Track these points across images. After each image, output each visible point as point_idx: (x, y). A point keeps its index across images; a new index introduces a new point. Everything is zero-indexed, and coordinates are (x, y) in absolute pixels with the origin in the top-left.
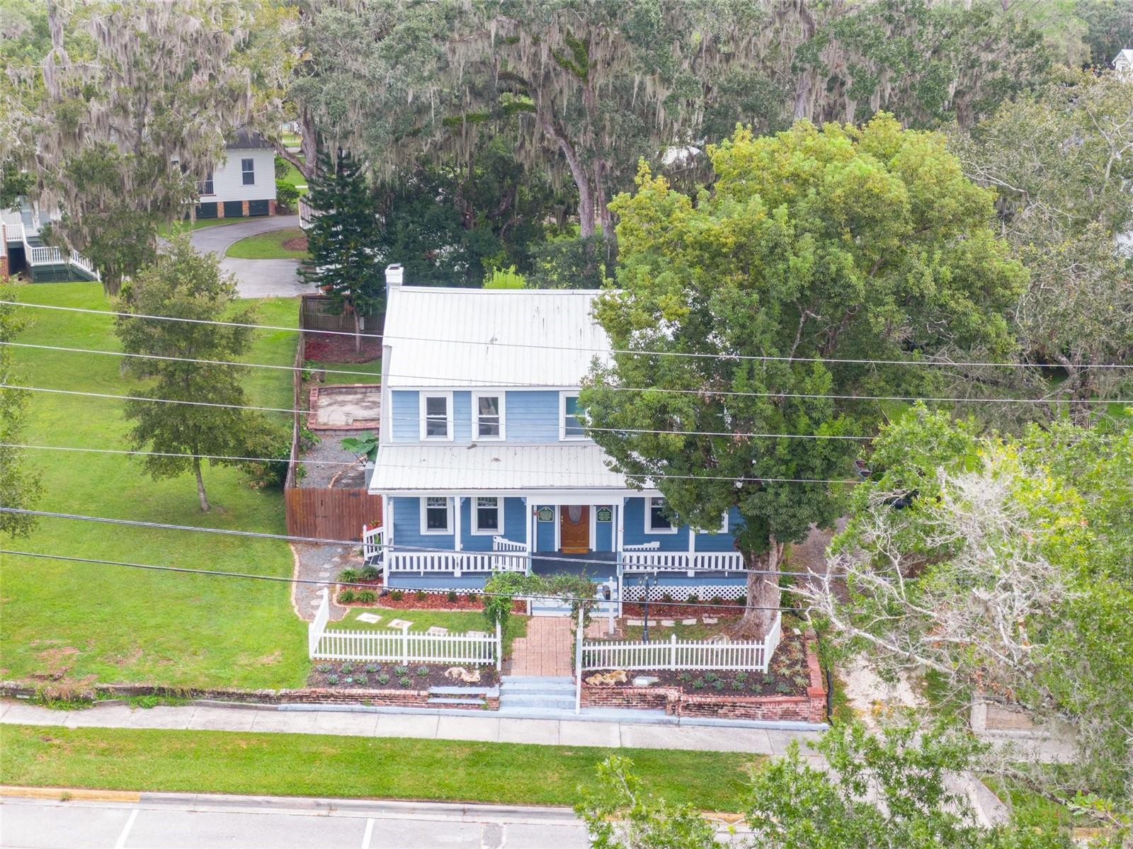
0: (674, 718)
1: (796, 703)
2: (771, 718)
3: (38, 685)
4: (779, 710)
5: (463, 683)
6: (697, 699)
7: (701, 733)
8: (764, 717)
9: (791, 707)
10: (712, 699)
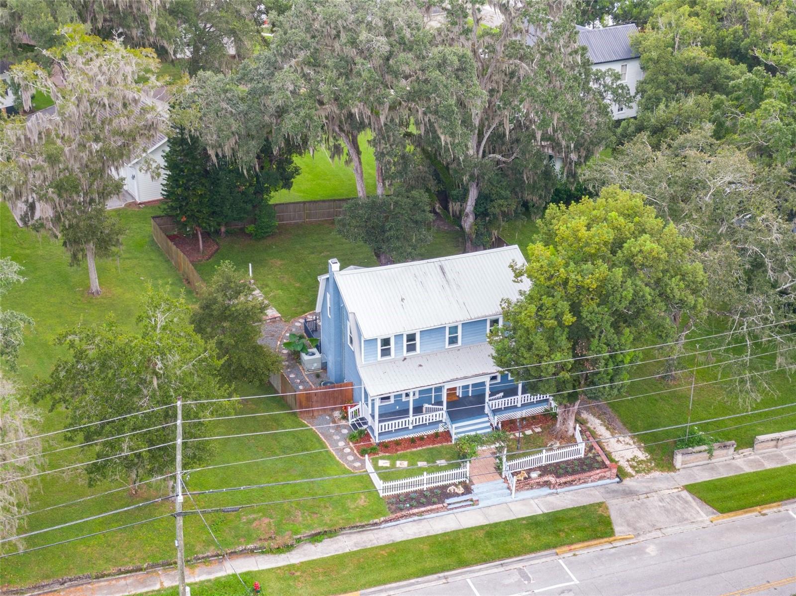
0: (554, 491)
1: (605, 472)
2: (594, 481)
3: (266, 544)
4: (598, 477)
5: (458, 495)
6: (563, 480)
7: (569, 496)
8: (592, 481)
9: (603, 474)
10: (569, 478)
